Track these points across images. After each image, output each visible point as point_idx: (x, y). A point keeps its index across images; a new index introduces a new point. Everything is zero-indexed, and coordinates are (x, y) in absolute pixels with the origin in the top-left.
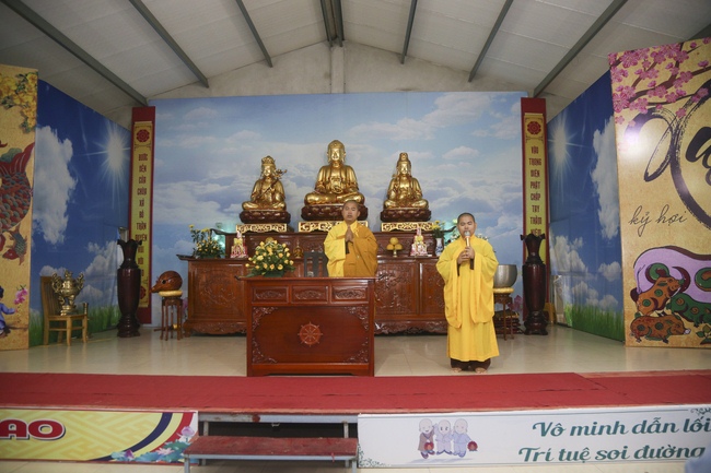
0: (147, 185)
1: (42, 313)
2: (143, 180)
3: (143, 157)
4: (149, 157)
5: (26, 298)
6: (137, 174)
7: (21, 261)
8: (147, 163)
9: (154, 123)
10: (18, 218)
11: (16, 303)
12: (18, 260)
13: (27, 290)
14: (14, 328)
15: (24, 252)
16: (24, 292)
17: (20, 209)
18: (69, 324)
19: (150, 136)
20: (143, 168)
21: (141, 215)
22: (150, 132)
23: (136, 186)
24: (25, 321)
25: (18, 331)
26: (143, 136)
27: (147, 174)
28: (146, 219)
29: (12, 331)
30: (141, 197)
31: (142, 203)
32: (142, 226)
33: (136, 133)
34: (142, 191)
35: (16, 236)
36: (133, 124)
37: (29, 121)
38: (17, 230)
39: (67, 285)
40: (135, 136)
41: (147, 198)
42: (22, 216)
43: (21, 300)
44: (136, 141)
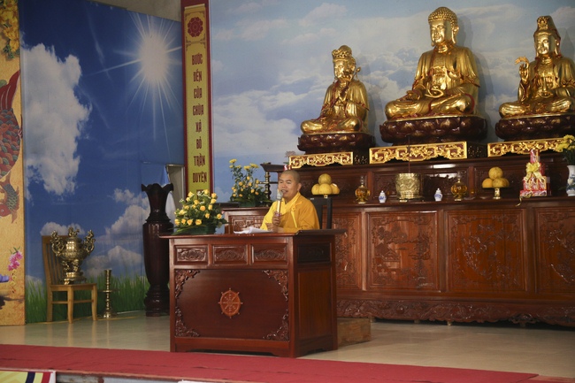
0: (203, 101)
1: (45, 281)
2: (198, 93)
3: (197, 59)
4: (204, 59)
5: (21, 262)
6: (191, 85)
7: (14, 218)
8: (202, 68)
9: (207, 6)
10: (8, 166)
11: (10, 269)
12: (10, 216)
13: (21, 253)
14: (9, 300)
15: (16, 207)
16: (19, 256)
17: (9, 155)
18: (70, 296)
19: (204, 26)
20: (197, 76)
21: (199, 145)
22: (204, 20)
23: (192, 102)
24: (20, 291)
25: (13, 302)
26: (197, 27)
27: (203, 84)
28: (204, 151)
29: (6, 302)
30: (198, 118)
31: (199, 128)
32: (200, 160)
33: (187, 22)
34: (198, 110)
35: (7, 187)
36: (183, 10)
37: (11, 44)
38: (8, 180)
39: (71, 246)
40: (187, 28)
41: (204, 118)
42: (12, 163)
43: (15, 265)
44: (188, 36)
